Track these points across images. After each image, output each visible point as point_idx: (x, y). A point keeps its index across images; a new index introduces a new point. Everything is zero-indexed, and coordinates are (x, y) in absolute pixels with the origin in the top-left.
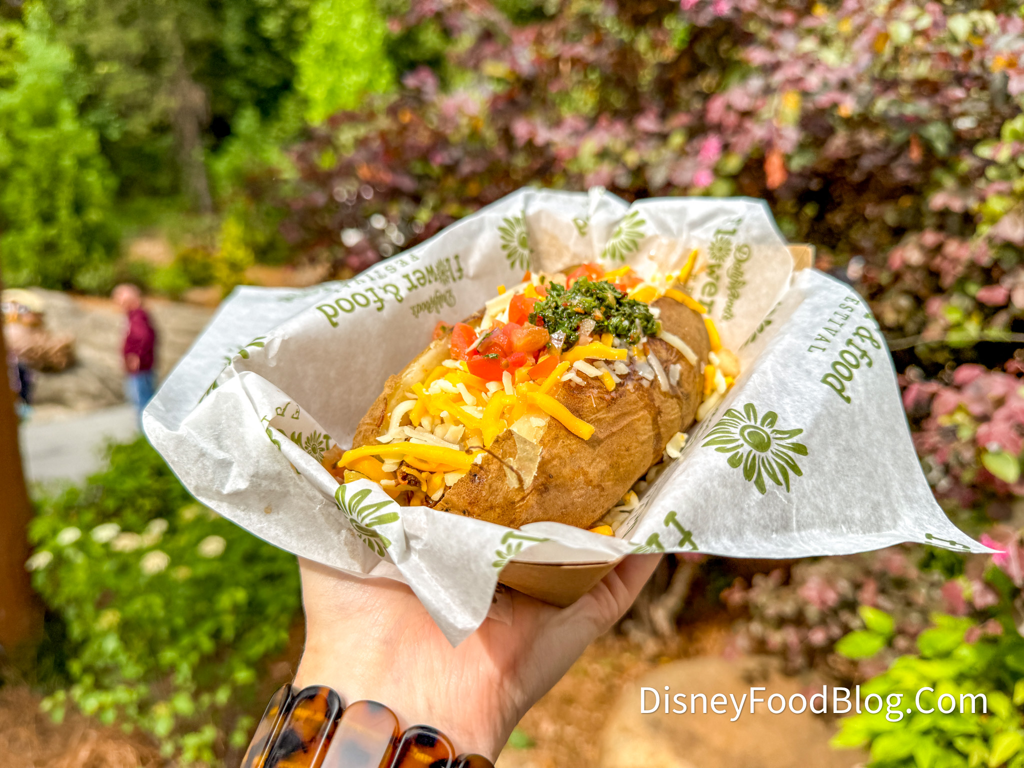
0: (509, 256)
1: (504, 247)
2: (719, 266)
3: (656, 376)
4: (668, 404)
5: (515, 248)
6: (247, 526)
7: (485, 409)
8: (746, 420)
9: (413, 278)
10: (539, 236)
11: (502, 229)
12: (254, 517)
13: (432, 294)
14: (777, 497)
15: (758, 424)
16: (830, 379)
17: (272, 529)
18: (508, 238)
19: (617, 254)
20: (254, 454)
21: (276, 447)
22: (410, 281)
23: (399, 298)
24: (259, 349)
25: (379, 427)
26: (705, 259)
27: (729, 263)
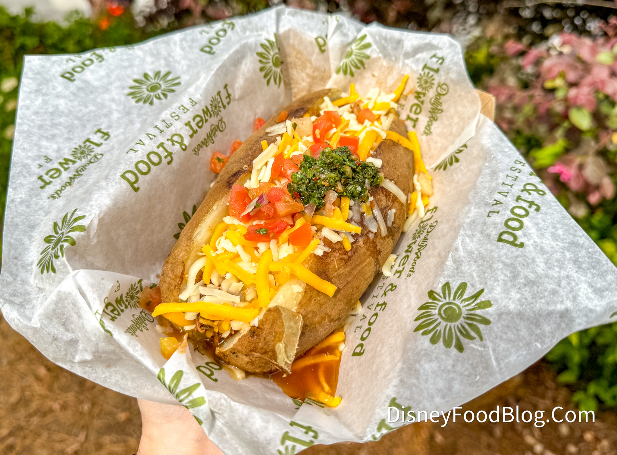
0: (265, 76)
1: (262, 69)
2: (424, 94)
3: (379, 227)
4: (386, 243)
5: (271, 67)
6: (95, 379)
7: (257, 264)
8: (443, 299)
9: (193, 124)
10: (288, 50)
12: (99, 370)
13: (208, 130)
15: (451, 300)
17: (113, 377)
18: (264, 61)
19: (349, 71)
20: (93, 339)
21: (108, 334)
22: (191, 128)
23: (184, 147)
24: (83, 233)
25: (180, 284)
26: (413, 85)
27: (431, 94)
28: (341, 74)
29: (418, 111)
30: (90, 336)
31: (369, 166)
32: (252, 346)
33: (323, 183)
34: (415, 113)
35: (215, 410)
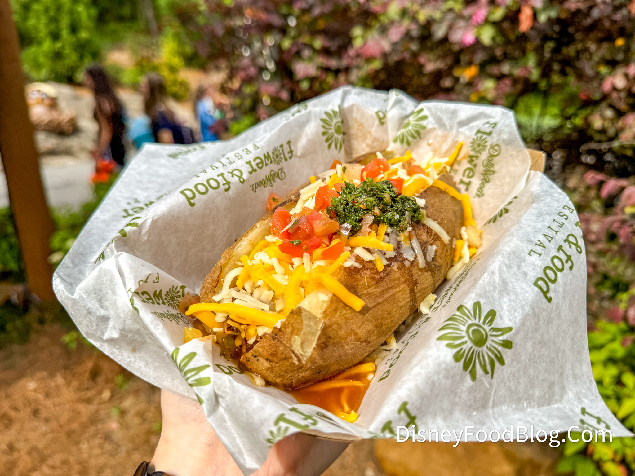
0: (327, 140)
1: (324, 134)
2: (477, 157)
3: (416, 257)
4: (424, 276)
5: (332, 133)
6: (119, 361)
7: (290, 277)
8: (473, 318)
9: (254, 164)
10: (351, 123)
11: (323, 120)
12: (125, 354)
13: (268, 174)
14: (483, 383)
15: (481, 323)
16: (540, 283)
17: (137, 363)
18: (327, 126)
19: (405, 140)
20: (122, 316)
21: (136, 312)
22: (251, 166)
23: (242, 180)
24: (135, 228)
25: (215, 287)
26: (467, 150)
27: (484, 156)
28: (398, 143)
29: (471, 174)
30: (120, 313)
31: (409, 200)
32: (273, 349)
33: (361, 206)
34: (469, 177)
35: (219, 393)
